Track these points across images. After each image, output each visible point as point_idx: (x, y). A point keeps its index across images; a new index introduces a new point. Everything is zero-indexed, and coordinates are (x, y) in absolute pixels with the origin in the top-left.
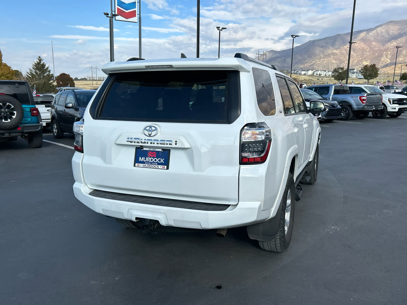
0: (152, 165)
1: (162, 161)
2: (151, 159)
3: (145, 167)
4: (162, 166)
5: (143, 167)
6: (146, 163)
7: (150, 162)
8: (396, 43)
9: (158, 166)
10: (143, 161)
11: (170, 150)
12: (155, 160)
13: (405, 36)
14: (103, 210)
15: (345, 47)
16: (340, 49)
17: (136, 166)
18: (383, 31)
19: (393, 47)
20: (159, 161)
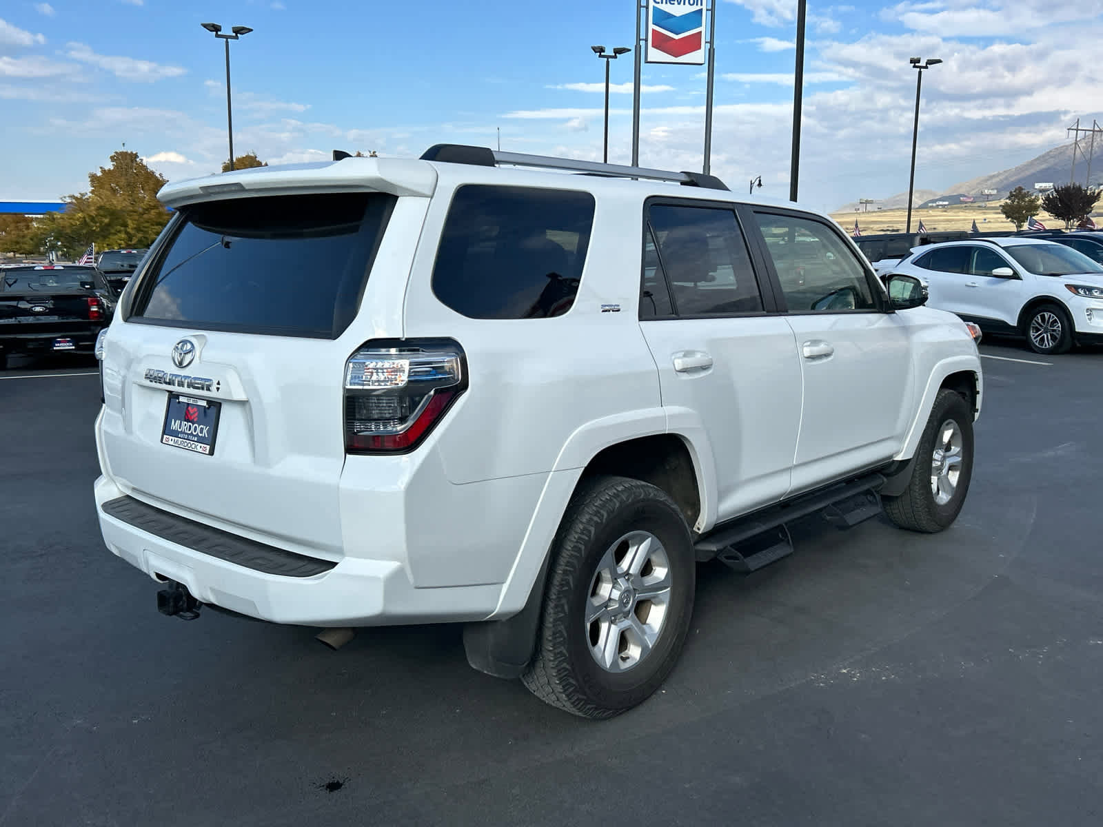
0: (189, 442)
1: (205, 433)
2: (190, 426)
3: (178, 445)
4: (203, 446)
5: (174, 445)
6: (179, 435)
7: (187, 434)
9: (200, 445)
10: (176, 429)
11: (220, 404)
12: (195, 429)
17: (164, 441)
20: (200, 432)
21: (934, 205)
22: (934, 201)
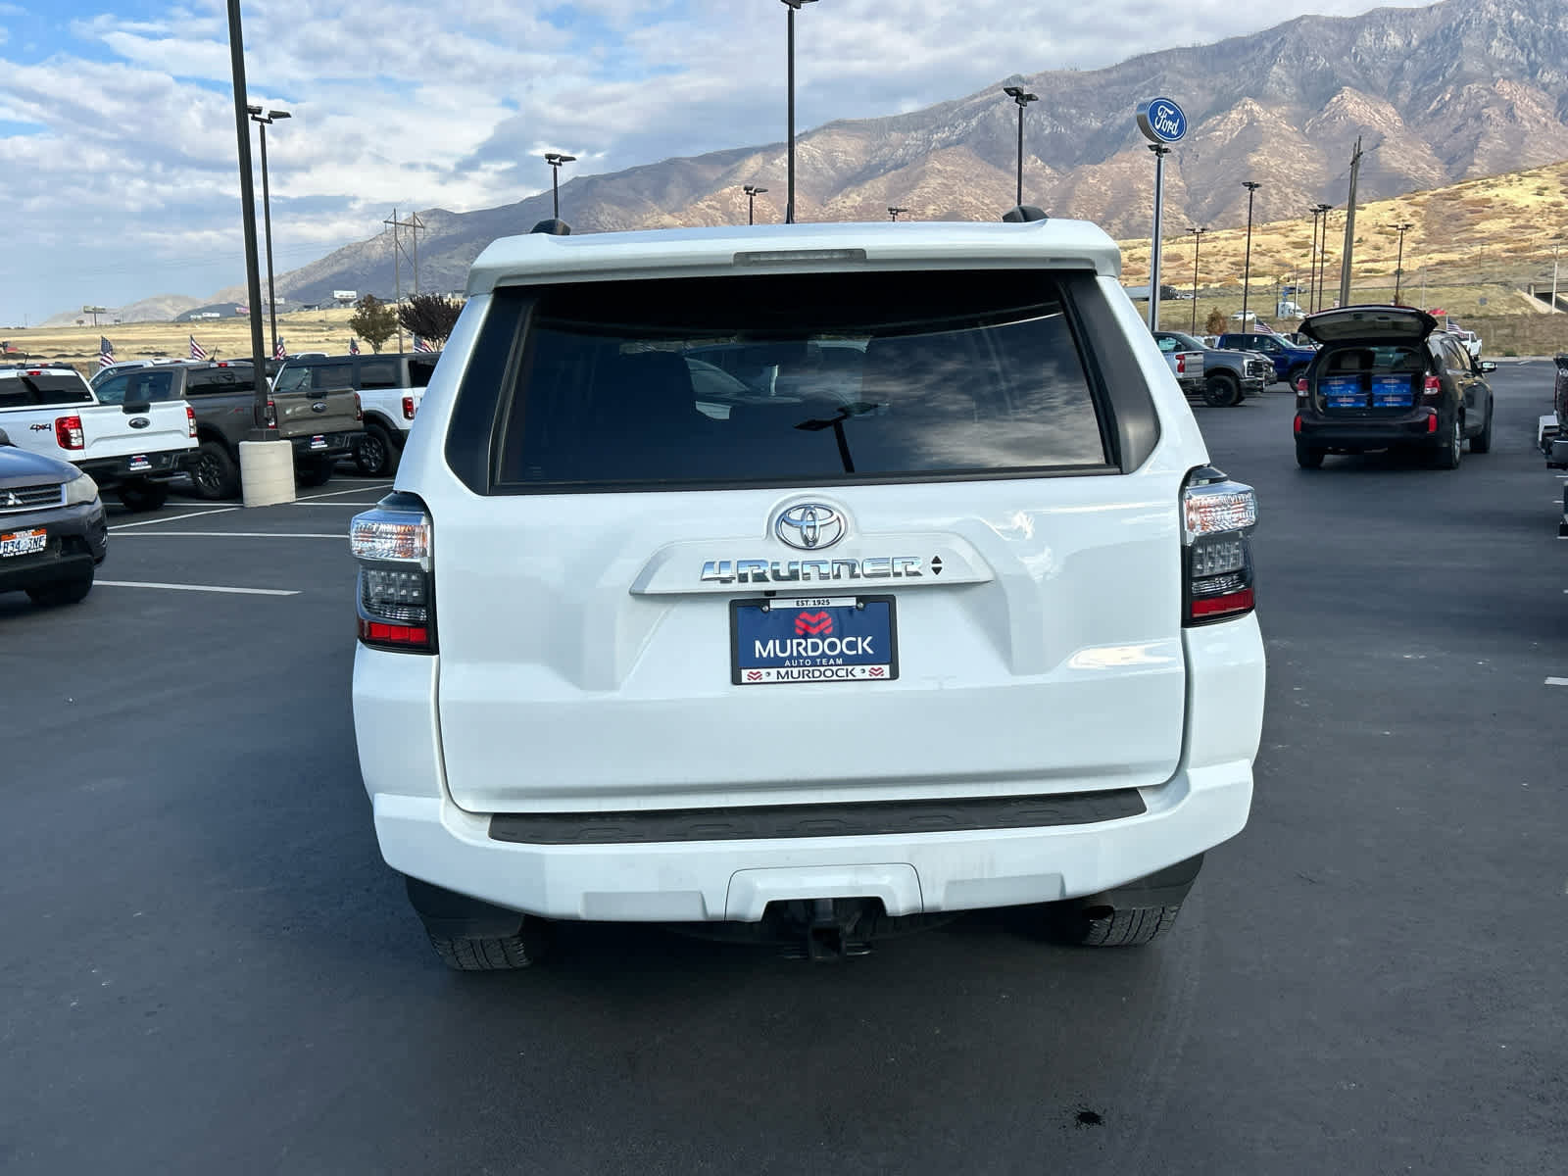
0: (822, 669)
1: (864, 645)
2: (812, 643)
3: (791, 679)
4: (868, 668)
5: (780, 680)
6: (787, 663)
7: (808, 657)
8: (859, 196)
9: (850, 668)
10: (772, 655)
11: (893, 598)
12: (832, 646)
13: (885, 173)
14: (589, 897)
15: (701, 205)
16: (684, 214)
17: (745, 679)
18: (817, 153)
19: (853, 210)
20: (848, 649)
21: (199, 317)
22: (199, 311)
